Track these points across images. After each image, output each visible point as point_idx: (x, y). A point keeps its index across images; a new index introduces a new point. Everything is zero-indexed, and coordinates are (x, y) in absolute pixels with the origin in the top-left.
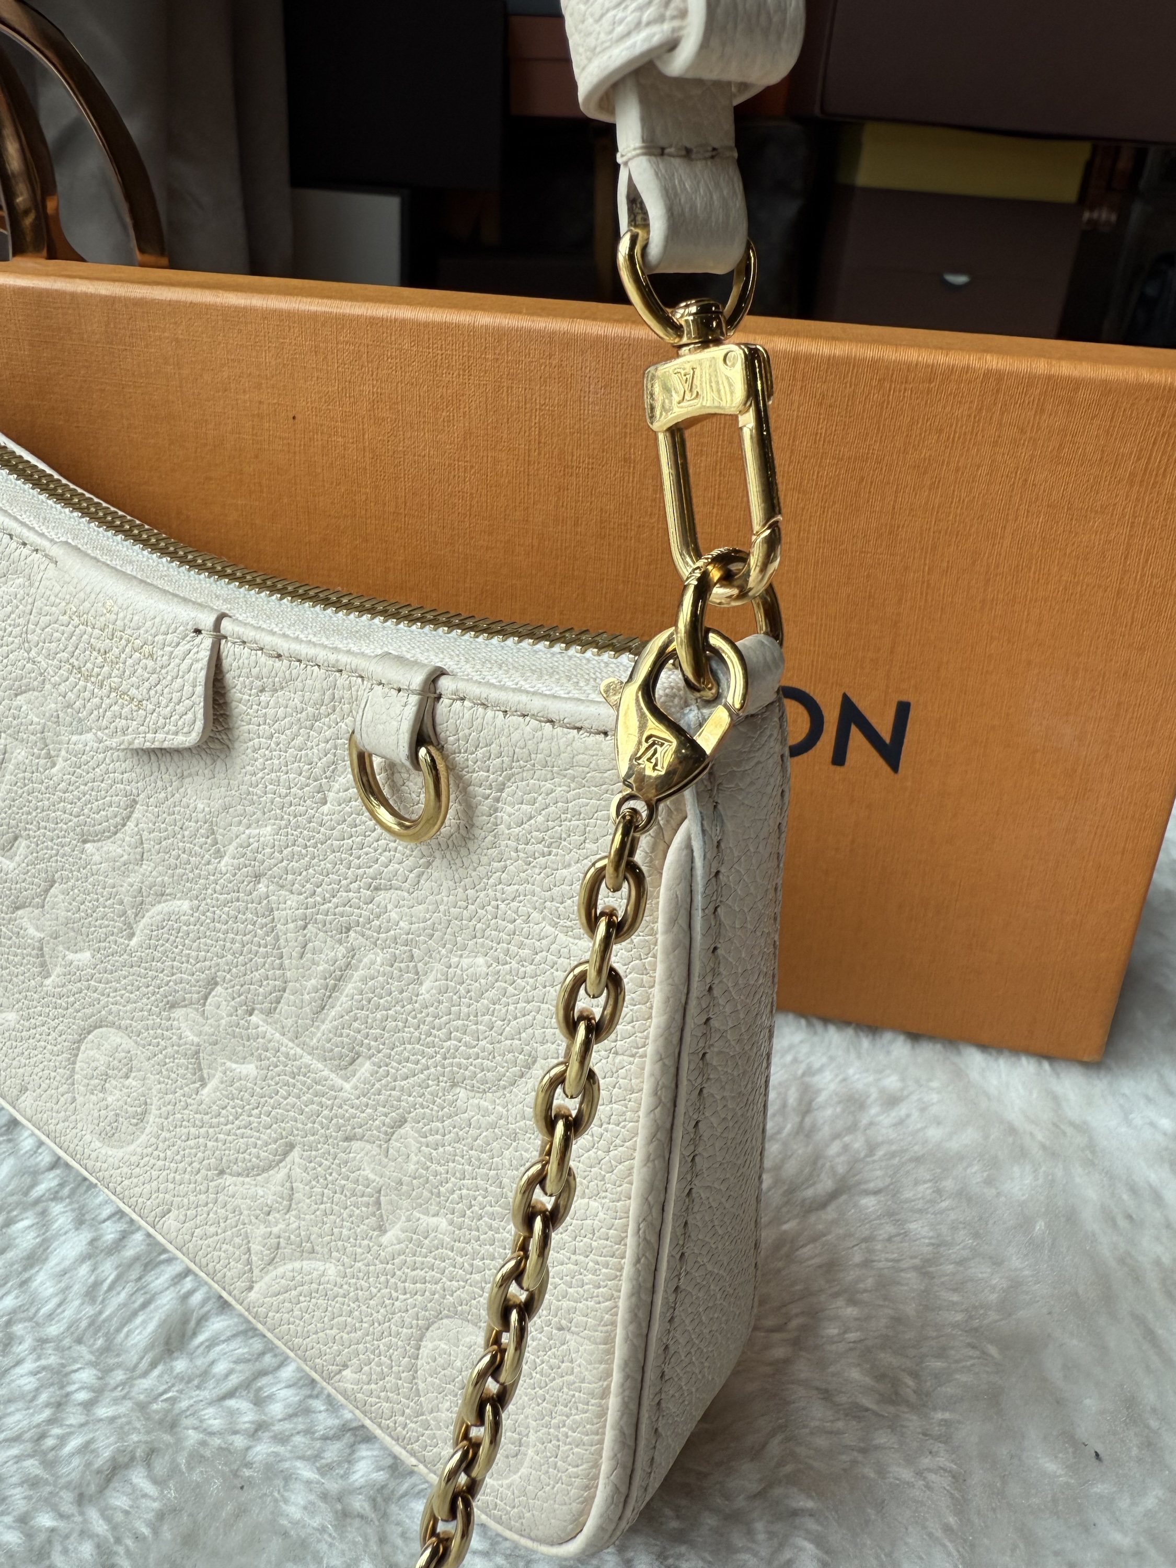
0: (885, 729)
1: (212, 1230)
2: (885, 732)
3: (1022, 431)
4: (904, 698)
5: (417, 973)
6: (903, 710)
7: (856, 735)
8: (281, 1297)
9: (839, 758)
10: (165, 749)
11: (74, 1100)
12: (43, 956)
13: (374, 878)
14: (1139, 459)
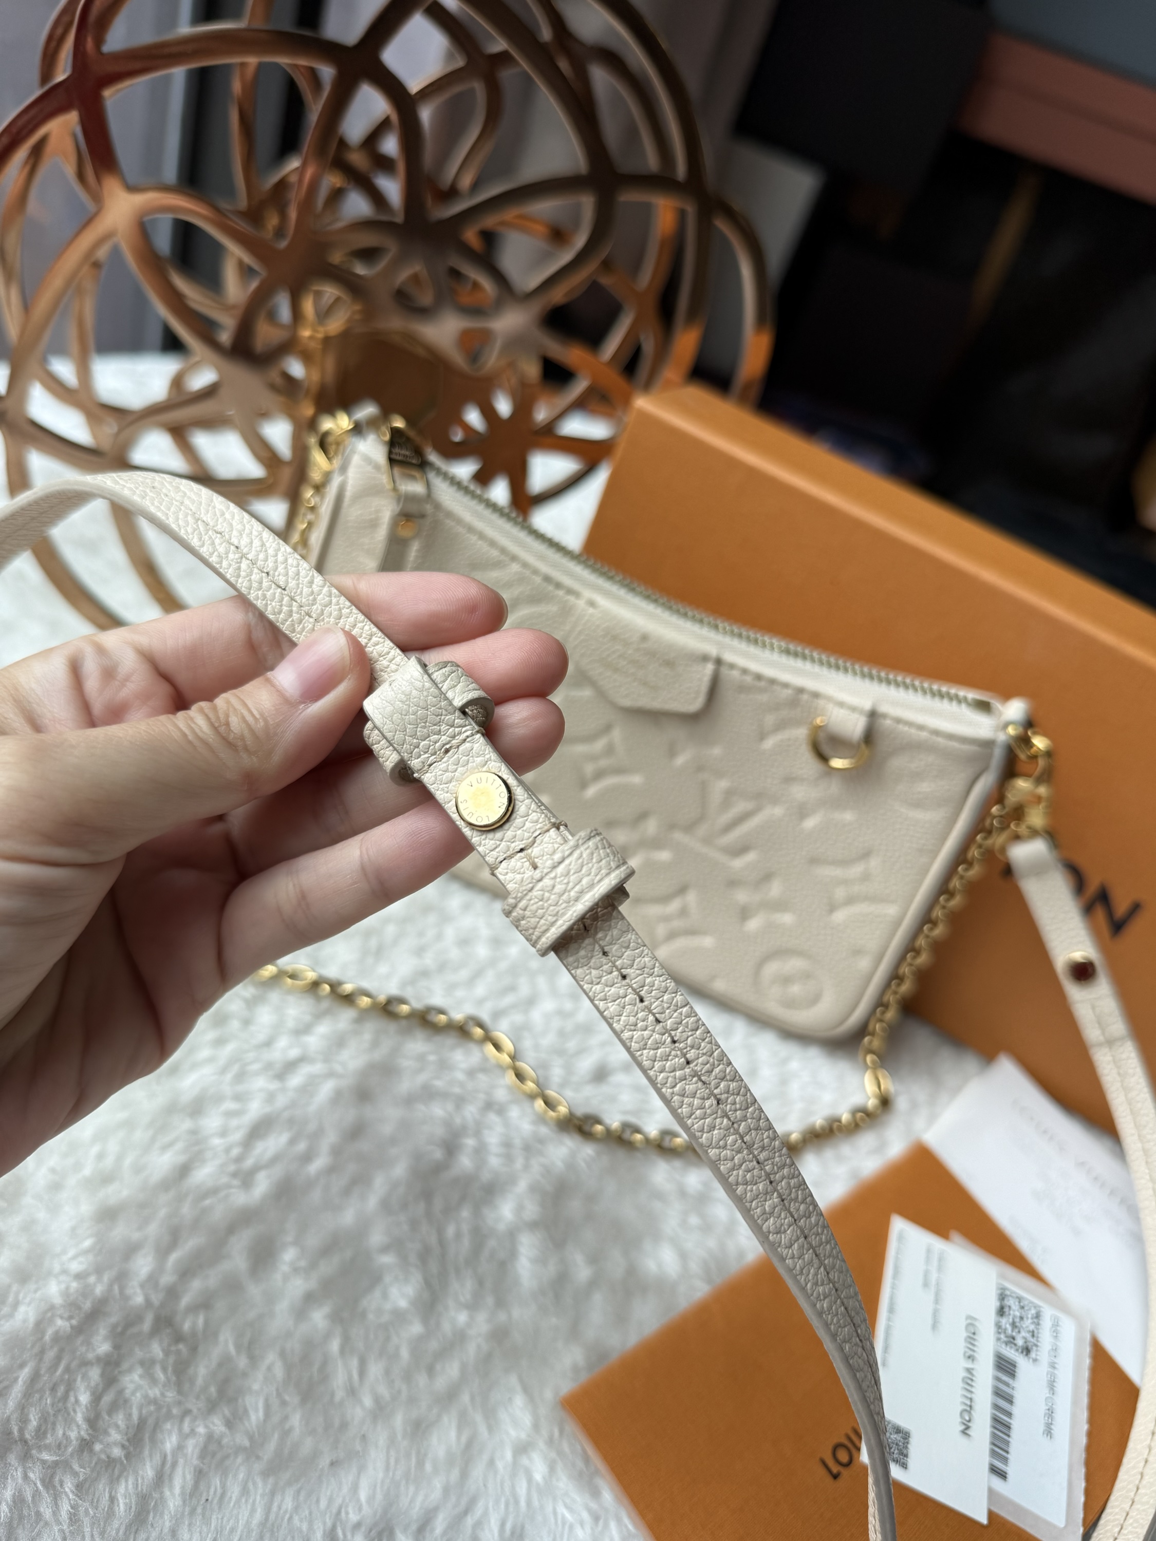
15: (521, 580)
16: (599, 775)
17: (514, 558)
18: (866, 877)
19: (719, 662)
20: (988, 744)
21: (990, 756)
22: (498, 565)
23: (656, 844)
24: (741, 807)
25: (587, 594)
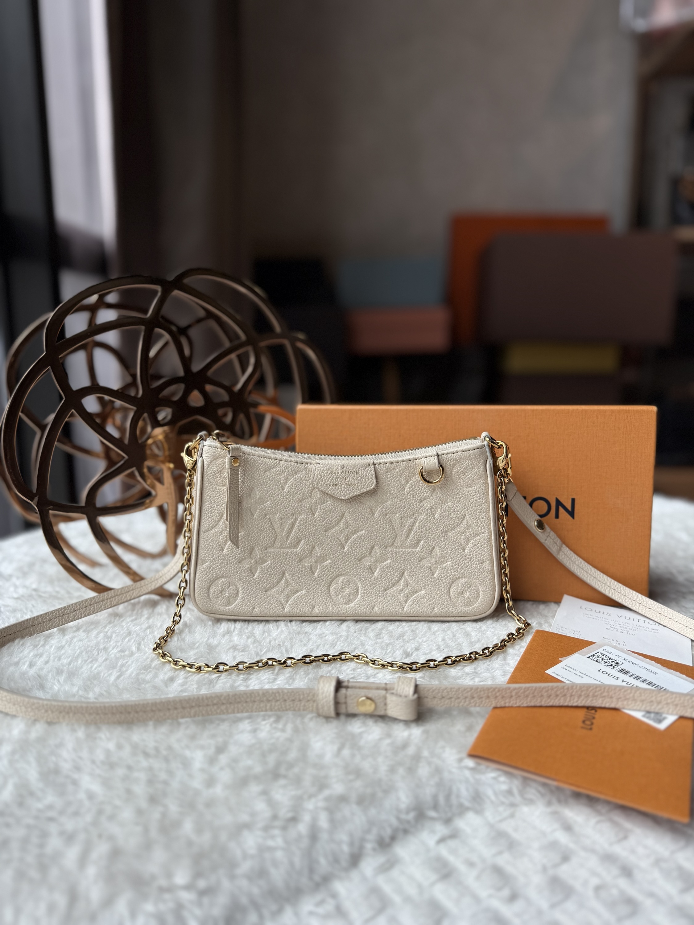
0: (569, 507)
1: (389, 603)
2: (569, 508)
3: (593, 423)
4: (573, 497)
5: (433, 514)
6: (573, 500)
7: (561, 509)
8: (413, 605)
9: (557, 516)
10: (355, 496)
11: (333, 600)
12: (312, 569)
13: (420, 500)
14: (624, 428)
15: (286, 467)
16: (347, 539)
17: (281, 460)
18: (468, 527)
19: (374, 464)
20: (482, 447)
21: (485, 452)
22: (275, 466)
23: (382, 559)
24: (409, 522)
25: (313, 462)
